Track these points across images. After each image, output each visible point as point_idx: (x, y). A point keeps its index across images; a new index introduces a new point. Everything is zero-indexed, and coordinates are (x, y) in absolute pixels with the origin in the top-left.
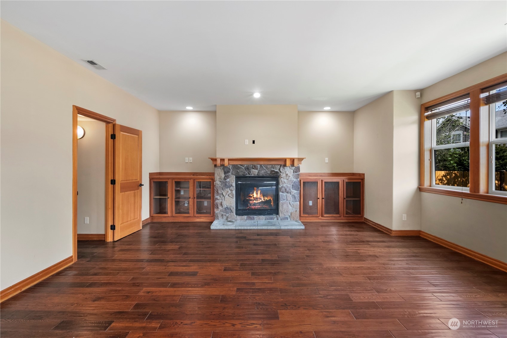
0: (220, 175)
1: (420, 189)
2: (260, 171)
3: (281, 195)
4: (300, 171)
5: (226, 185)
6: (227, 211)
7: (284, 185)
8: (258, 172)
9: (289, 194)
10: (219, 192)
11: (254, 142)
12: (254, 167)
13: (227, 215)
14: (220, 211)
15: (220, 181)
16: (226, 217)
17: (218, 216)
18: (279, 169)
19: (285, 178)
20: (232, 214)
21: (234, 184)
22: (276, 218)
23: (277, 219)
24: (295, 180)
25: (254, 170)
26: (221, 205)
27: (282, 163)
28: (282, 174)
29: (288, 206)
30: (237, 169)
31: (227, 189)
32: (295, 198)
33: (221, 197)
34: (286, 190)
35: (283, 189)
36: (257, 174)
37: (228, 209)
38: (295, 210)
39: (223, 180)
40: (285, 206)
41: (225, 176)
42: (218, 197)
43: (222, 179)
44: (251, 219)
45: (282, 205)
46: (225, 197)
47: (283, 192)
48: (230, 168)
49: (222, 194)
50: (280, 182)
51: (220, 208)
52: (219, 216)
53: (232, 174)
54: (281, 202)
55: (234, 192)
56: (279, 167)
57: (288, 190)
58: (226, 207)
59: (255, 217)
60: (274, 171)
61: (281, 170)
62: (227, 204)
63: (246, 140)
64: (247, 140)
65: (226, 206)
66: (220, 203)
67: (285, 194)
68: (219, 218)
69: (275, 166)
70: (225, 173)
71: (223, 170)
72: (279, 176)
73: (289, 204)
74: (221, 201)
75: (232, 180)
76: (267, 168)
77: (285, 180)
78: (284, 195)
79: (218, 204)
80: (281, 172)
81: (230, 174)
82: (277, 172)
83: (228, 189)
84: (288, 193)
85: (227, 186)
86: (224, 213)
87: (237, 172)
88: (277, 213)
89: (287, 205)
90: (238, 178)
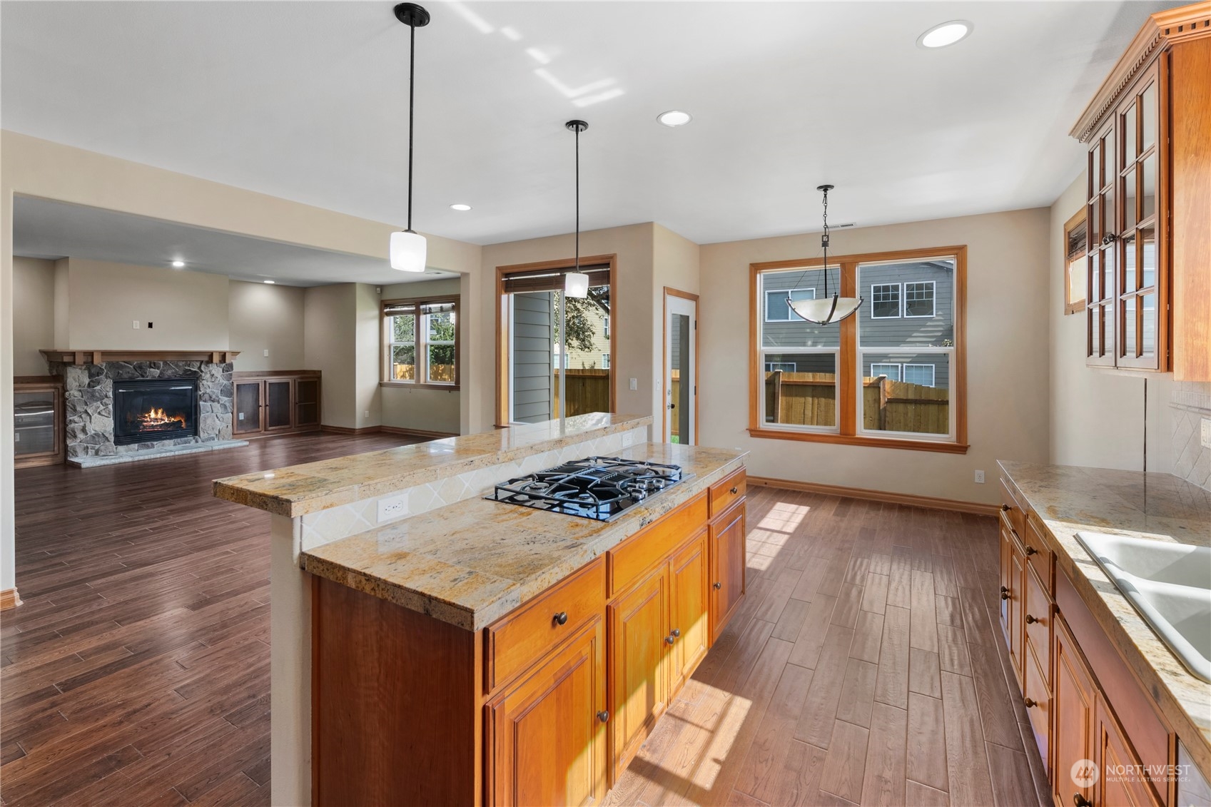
0: (81, 379)
1: (381, 385)
2: (164, 371)
3: (203, 405)
4: (233, 369)
5: (93, 396)
6: (97, 440)
7: (208, 391)
8: (161, 373)
9: (216, 403)
10: (78, 409)
11: (150, 325)
12: (152, 365)
13: (97, 447)
14: (81, 442)
15: (80, 391)
16: (94, 451)
17: (76, 452)
18: (200, 368)
19: (209, 380)
20: (107, 443)
21: (110, 394)
22: (194, 441)
23: (197, 442)
24: (225, 382)
25: (152, 370)
26: (84, 430)
27: (206, 359)
28: (203, 375)
29: (214, 421)
30: (118, 368)
31: (95, 404)
32: (225, 407)
33: (82, 418)
34: (211, 397)
35: (207, 397)
36: (159, 376)
37: (99, 437)
38: (225, 425)
39: (86, 388)
40: (209, 421)
41: (92, 381)
42: (76, 418)
43: (84, 387)
44: (148, 447)
45: (205, 420)
46: (93, 417)
47: (205, 401)
48: (103, 367)
49: (86, 412)
50: (201, 386)
51: (81, 436)
52: (78, 450)
53: (107, 377)
54: (202, 415)
55: (111, 407)
56: (198, 364)
57: (214, 397)
58: (95, 434)
59: (155, 443)
60: (190, 370)
61: (202, 369)
62: (97, 429)
63: (134, 322)
64: (138, 322)
65: (93, 432)
66: (81, 428)
67: (209, 404)
68: (79, 455)
69: (192, 363)
70: (91, 376)
71: (87, 371)
72: (197, 378)
73: (216, 418)
74: (82, 424)
75: (107, 387)
76: (177, 366)
77: (210, 384)
78: (207, 406)
79: (76, 430)
80: (202, 371)
81: (102, 377)
82: (195, 371)
83: (99, 402)
84: (213, 401)
85: (95, 399)
86: (89, 445)
87: (119, 373)
88: (195, 433)
89: (213, 418)
90: (117, 384)
